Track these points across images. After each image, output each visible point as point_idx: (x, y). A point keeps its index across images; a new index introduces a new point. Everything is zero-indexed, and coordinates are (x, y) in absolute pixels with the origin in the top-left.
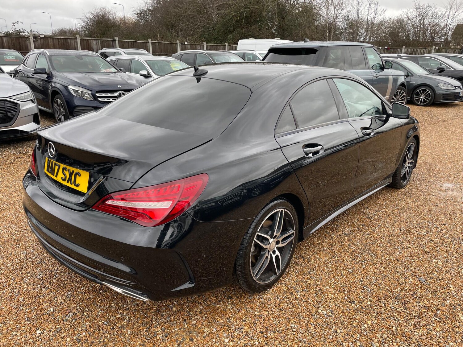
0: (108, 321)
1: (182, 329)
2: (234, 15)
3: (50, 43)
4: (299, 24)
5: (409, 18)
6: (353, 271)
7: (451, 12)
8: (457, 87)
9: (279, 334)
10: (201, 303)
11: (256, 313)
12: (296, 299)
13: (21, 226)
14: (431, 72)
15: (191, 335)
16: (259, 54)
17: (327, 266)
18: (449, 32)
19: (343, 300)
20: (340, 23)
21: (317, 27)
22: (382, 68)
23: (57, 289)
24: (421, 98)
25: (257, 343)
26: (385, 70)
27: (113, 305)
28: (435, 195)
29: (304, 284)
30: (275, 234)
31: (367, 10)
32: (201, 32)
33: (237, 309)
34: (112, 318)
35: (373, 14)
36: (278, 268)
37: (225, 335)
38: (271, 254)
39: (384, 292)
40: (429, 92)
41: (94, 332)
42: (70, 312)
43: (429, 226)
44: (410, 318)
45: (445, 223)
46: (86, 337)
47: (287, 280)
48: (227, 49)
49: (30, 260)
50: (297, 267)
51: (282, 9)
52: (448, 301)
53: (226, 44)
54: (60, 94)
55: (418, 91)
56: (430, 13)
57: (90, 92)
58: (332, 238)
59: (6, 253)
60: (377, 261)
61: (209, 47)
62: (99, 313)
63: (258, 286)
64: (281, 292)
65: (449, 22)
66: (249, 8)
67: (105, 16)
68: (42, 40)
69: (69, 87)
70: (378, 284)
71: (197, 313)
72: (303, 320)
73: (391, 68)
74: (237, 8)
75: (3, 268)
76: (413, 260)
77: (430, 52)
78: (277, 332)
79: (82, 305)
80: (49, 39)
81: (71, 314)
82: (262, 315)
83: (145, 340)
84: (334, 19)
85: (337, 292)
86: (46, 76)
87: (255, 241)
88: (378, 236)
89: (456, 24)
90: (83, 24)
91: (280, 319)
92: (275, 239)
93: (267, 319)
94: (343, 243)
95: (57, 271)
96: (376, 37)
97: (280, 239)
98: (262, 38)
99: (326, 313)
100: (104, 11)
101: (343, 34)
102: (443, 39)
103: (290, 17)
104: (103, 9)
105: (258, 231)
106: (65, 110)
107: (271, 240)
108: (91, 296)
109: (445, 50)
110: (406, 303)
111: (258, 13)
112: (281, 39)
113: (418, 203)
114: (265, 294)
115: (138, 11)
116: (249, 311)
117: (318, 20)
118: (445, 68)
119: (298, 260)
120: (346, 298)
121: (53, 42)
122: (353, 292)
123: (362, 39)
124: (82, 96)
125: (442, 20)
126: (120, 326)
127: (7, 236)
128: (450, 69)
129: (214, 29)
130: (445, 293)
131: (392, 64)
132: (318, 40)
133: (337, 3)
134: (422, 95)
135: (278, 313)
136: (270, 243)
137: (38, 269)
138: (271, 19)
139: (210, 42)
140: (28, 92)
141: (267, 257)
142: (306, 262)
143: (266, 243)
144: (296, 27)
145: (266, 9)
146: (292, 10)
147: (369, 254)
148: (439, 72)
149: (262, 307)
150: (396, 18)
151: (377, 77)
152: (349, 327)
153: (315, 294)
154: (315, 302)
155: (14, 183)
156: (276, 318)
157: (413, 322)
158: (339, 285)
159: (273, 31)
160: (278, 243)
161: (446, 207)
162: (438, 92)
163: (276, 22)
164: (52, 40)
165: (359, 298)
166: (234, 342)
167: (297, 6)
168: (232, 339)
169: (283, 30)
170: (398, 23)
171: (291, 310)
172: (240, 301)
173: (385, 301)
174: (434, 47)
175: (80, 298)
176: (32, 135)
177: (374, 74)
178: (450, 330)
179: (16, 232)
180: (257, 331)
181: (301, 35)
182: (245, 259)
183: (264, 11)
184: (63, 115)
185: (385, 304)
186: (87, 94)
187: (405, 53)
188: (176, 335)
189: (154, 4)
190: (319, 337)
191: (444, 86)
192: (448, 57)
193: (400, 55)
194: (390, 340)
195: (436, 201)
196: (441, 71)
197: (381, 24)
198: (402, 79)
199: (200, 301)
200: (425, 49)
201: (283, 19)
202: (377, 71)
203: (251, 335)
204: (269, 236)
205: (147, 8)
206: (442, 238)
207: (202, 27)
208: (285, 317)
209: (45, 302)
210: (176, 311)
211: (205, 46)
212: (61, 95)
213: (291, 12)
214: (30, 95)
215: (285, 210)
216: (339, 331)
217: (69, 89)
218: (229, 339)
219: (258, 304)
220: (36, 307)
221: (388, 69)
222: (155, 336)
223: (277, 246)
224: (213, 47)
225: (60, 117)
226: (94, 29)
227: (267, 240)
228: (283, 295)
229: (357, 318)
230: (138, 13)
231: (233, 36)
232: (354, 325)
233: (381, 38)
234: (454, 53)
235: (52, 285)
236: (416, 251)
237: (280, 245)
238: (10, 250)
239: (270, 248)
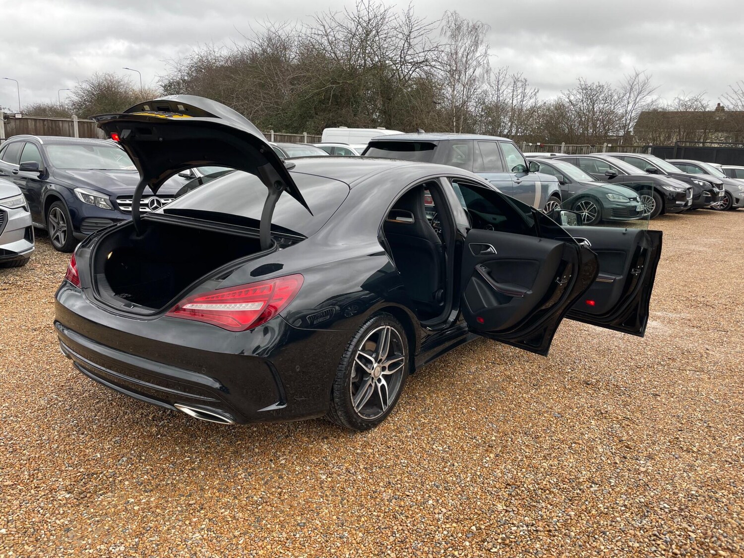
0: (174, 464)
1: (268, 469)
2: (316, 93)
3: (30, 127)
4: (413, 107)
5: (572, 103)
6: (477, 409)
7: (632, 95)
8: (631, 198)
9: (386, 469)
10: (289, 443)
11: (358, 451)
12: (407, 436)
13: (32, 370)
14: (597, 179)
15: (279, 473)
16: (355, 149)
17: (445, 405)
18: (630, 123)
19: (463, 437)
20: (472, 107)
21: (439, 113)
22: (526, 171)
23: (101, 435)
24: (584, 214)
25: (360, 478)
26: (529, 173)
27: (177, 448)
28: (588, 331)
29: (417, 423)
30: (380, 358)
31: (510, 91)
32: (266, 115)
33: (335, 448)
34: (178, 461)
35: (519, 97)
36: (385, 403)
37: (321, 472)
38: (375, 382)
39: (512, 428)
40: (595, 206)
41: (158, 474)
42: (123, 457)
43: (575, 363)
44: (539, 450)
45: (595, 360)
46: (149, 480)
47: (397, 419)
48: (306, 141)
49: (55, 406)
50: (408, 407)
51: (387, 86)
52: (586, 435)
53: (305, 134)
54: (60, 200)
55: (579, 204)
56: (601, 96)
57: (107, 198)
58: (453, 376)
59: (18, 400)
60: (507, 399)
61: (278, 138)
62: (161, 457)
63: (360, 421)
64: (389, 431)
65: (629, 108)
66: (339, 83)
67: (112, 88)
68: (18, 122)
69: (75, 190)
70: (506, 421)
71: (285, 453)
72: (415, 456)
73: (538, 171)
74: (321, 83)
75: (19, 415)
76: (551, 398)
77: (600, 151)
78: (384, 468)
79: (137, 449)
80: (29, 121)
81: (125, 459)
82: (365, 453)
83: (224, 479)
84: (464, 103)
85: (457, 429)
86: (38, 174)
87: (356, 362)
88: (511, 374)
89: (639, 111)
90: (76, 99)
91: (388, 456)
92: (381, 363)
93: (372, 456)
94: (467, 382)
95: (95, 417)
96: (526, 129)
97: (387, 365)
98: (358, 127)
99: (442, 449)
100: (110, 81)
101: (478, 124)
102: (621, 133)
103: (398, 98)
104: (109, 76)
105: (360, 349)
106: (68, 223)
107: (375, 365)
108: (147, 441)
109: (621, 148)
110: (537, 437)
111: (351, 90)
112: (387, 128)
113: (565, 339)
114: (369, 433)
115: (167, 82)
116: (349, 450)
117: (440, 103)
118: (617, 173)
119: (410, 399)
120: (466, 434)
121: (35, 125)
122: (476, 429)
123: (506, 131)
124: (94, 203)
125: (620, 106)
126: (190, 468)
127: (15, 381)
128: (623, 174)
129: (286, 111)
130: (584, 428)
131: (539, 166)
132: (441, 132)
133: (466, 80)
134: (585, 210)
135: (385, 450)
136: (375, 367)
137: (69, 416)
138: (372, 100)
139: (280, 131)
140: (19, 195)
141: (370, 385)
142: (420, 402)
143: (369, 366)
144: (409, 112)
145: (365, 86)
146: (403, 88)
147: (498, 392)
148: (609, 179)
149: (365, 445)
150: (553, 102)
151: (519, 183)
152: (468, 461)
153: (429, 432)
154: (430, 439)
155: (7, 321)
156: (382, 455)
157: (543, 454)
158: (460, 423)
159: (374, 116)
160: (384, 369)
161: (600, 344)
162: (606, 205)
163: (378, 105)
164: (33, 123)
165: (482, 434)
166: (333, 478)
167: (410, 82)
168: (330, 475)
169: (390, 116)
170: (556, 109)
171: (400, 447)
172: (338, 441)
173: (513, 436)
174: (605, 144)
175: (133, 443)
176: (23, 258)
177: (515, 179)
178: (586, 461)
179: (26, 377)
180: (360, 467)
181: (416, 124)
182: (344, 382)
183: (362, 88)
184: (64, 232)
185: (512, 439)
186: (103, 200)
187: (565, 152)
188: (262, 474)
189: (192, 72)
190: (434, 470)
191: (614, 198)
192: (622, 158)
193: (555, 155)
194: (514, 470)
195: (589, 337)
196: (611, 178)
197: (533, 110)
198: (554, 187)
199: (288, 442)
200: (593, 146)
201: (390, 100)
202: (519, 175)
203: (353, 471)
204: (374, 358)
205: (180, 77)
206: (589, 375)
207: (267, 108)
208: (393, 453)
209: (87, 448)
210: (259, 452)
211: (273, 136)
212: (62, 202)
213: (401, 90)
214: (22, 200)
215: (392, 328)
216: (456, 464)
217: (76, 192)
218: (326, 475)
219: (360, 443)
220: (77, 454)
221: (534, 172)
222: (236, 475)
223: (383, 373)
224: (285, 138)
225: (58, 234)
226: (92, 107)
227: (371, 362)
228: (391, 434)
229: (478, 452)
230: (166, 85)
231: (315, 123)
232: (475, 458)
233: (533, 130)
234: (634, 152)
235: (93, 431)
236: (556, 388)
237: (387, 372)
238: (24, 397)
239: (374, 374)
